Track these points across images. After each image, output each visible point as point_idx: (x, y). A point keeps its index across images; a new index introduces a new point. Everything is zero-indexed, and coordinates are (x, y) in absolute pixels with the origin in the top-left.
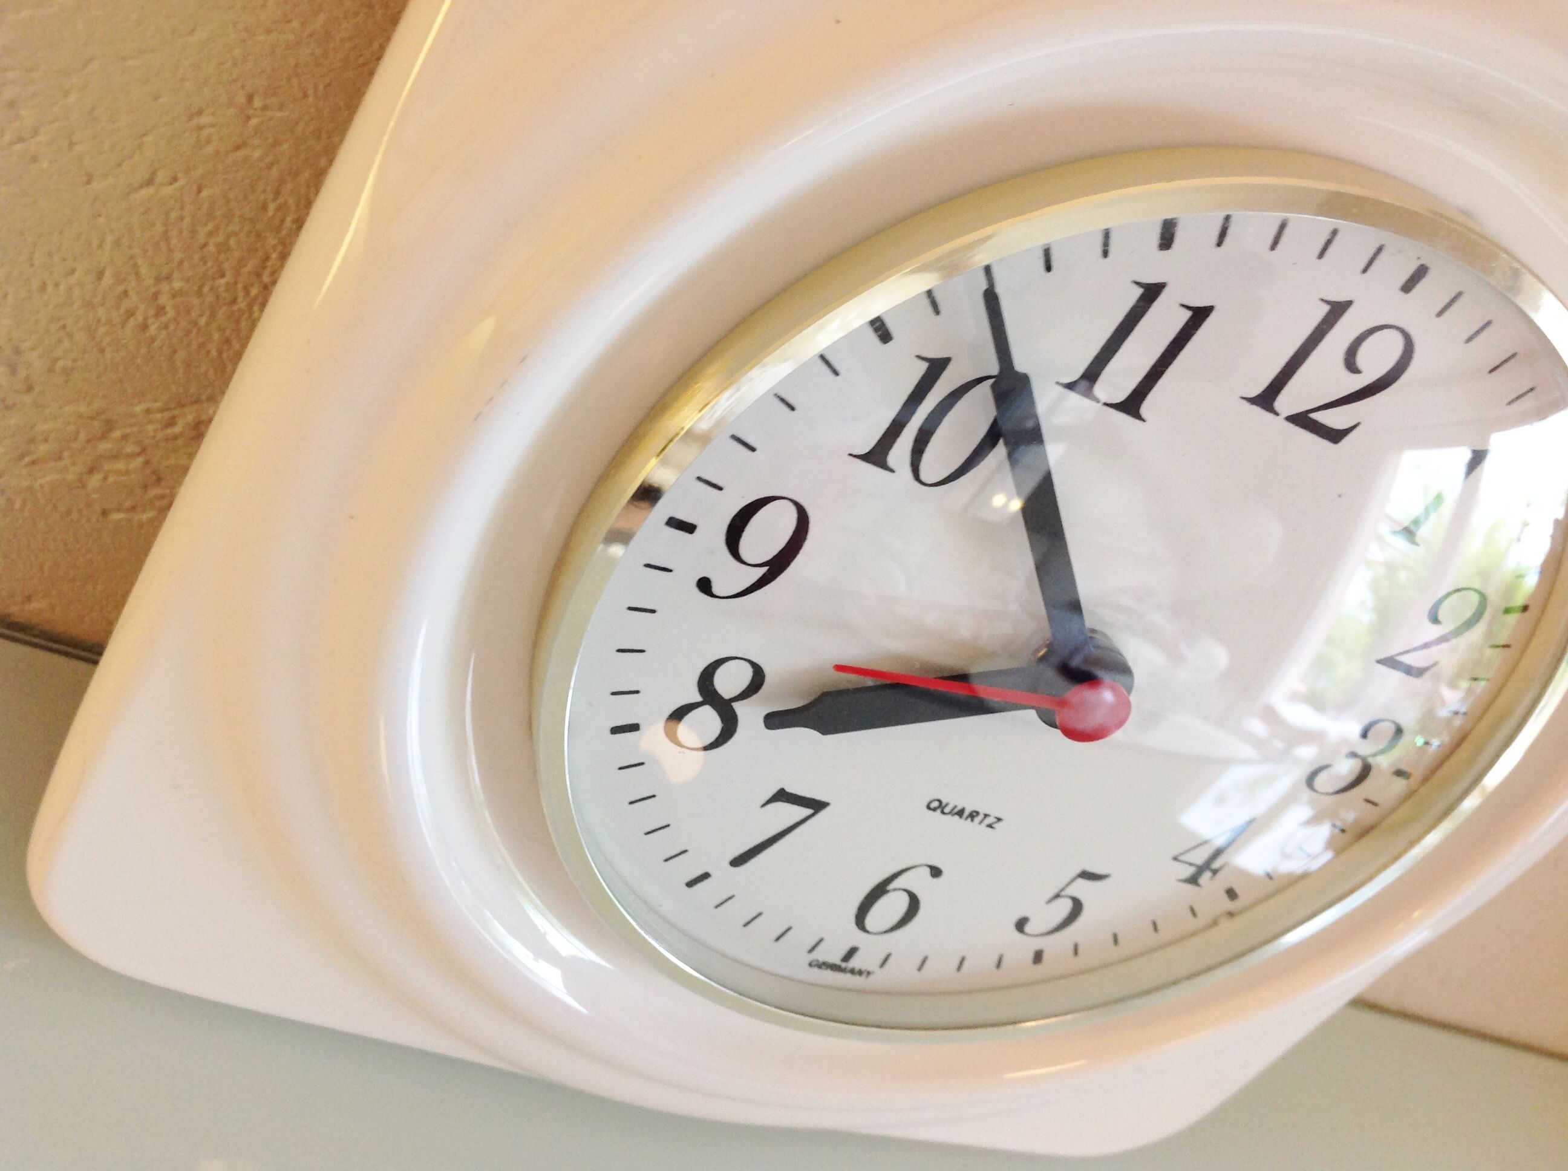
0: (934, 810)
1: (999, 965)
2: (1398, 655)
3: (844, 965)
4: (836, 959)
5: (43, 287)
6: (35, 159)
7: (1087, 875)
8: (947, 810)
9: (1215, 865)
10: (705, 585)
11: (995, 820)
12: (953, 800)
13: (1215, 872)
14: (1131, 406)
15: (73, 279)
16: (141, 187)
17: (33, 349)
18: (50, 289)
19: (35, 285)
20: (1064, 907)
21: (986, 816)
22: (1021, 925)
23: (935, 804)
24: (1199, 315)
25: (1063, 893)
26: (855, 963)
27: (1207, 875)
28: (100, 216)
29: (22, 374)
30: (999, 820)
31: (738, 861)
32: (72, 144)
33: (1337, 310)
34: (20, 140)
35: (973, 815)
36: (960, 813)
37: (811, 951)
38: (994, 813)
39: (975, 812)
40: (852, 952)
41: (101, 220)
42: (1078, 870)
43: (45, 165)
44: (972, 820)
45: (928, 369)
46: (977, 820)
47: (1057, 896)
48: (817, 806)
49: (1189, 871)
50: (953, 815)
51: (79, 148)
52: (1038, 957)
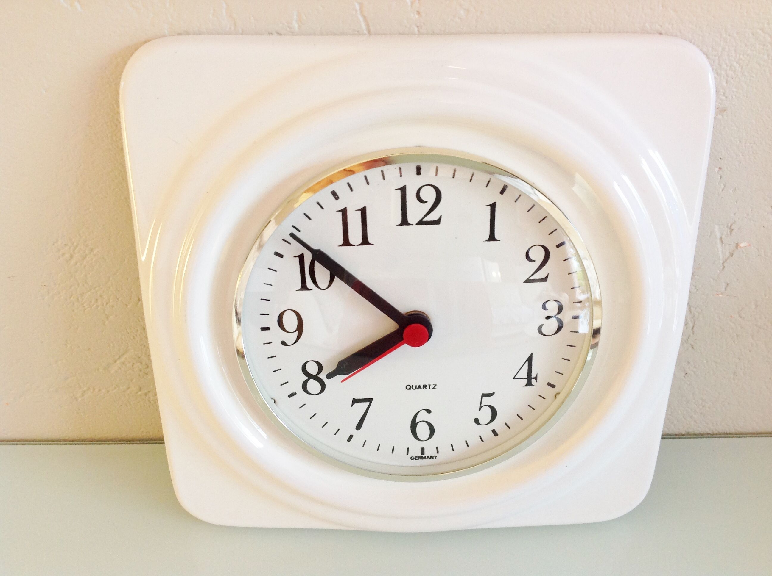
0: (410, 389)
1: (482, 440)
2: (529, 277)
3: (423, 456)
4: (419, 455)
5: (134, 338)
6: (113, 306)
7: (486, 395)
9: (533, 375)
10: (284, 343)
12: (414, 384)
13: (536, 378)
14: (365, 241)
15: (139, 332)
16: (138, 302)
17: (142, 355)
18: (136, 337)
19: (132, 337)
20: (488, 410)
21: (429, 385)
22: (477, 422)
23: (408, 387)
24: (363, 211)
25: (482, 405)
26: (427, 454)
27: (533, 381)
28: (134, 313)
29: (144, 363)
30: (435, 385)
31: (358, 427)
32: (118, 299)
33: (403, 190)
34: (107, 303)
35: (425, 387)
36: (419, 387)
37: (407, 454)
38: (432, 383)
39: (425, 385)
40: (423, 450)
41: (135, 314)
42: (481, 394)
43: (116, 307)
44: (426, 389)
45: (299, 259)
46: (428, 387)
47: (481, 407)
48: (369, 400)
49: (525, 382)
50: (418, 389)
51: (120, 299)
52: (495, 432)
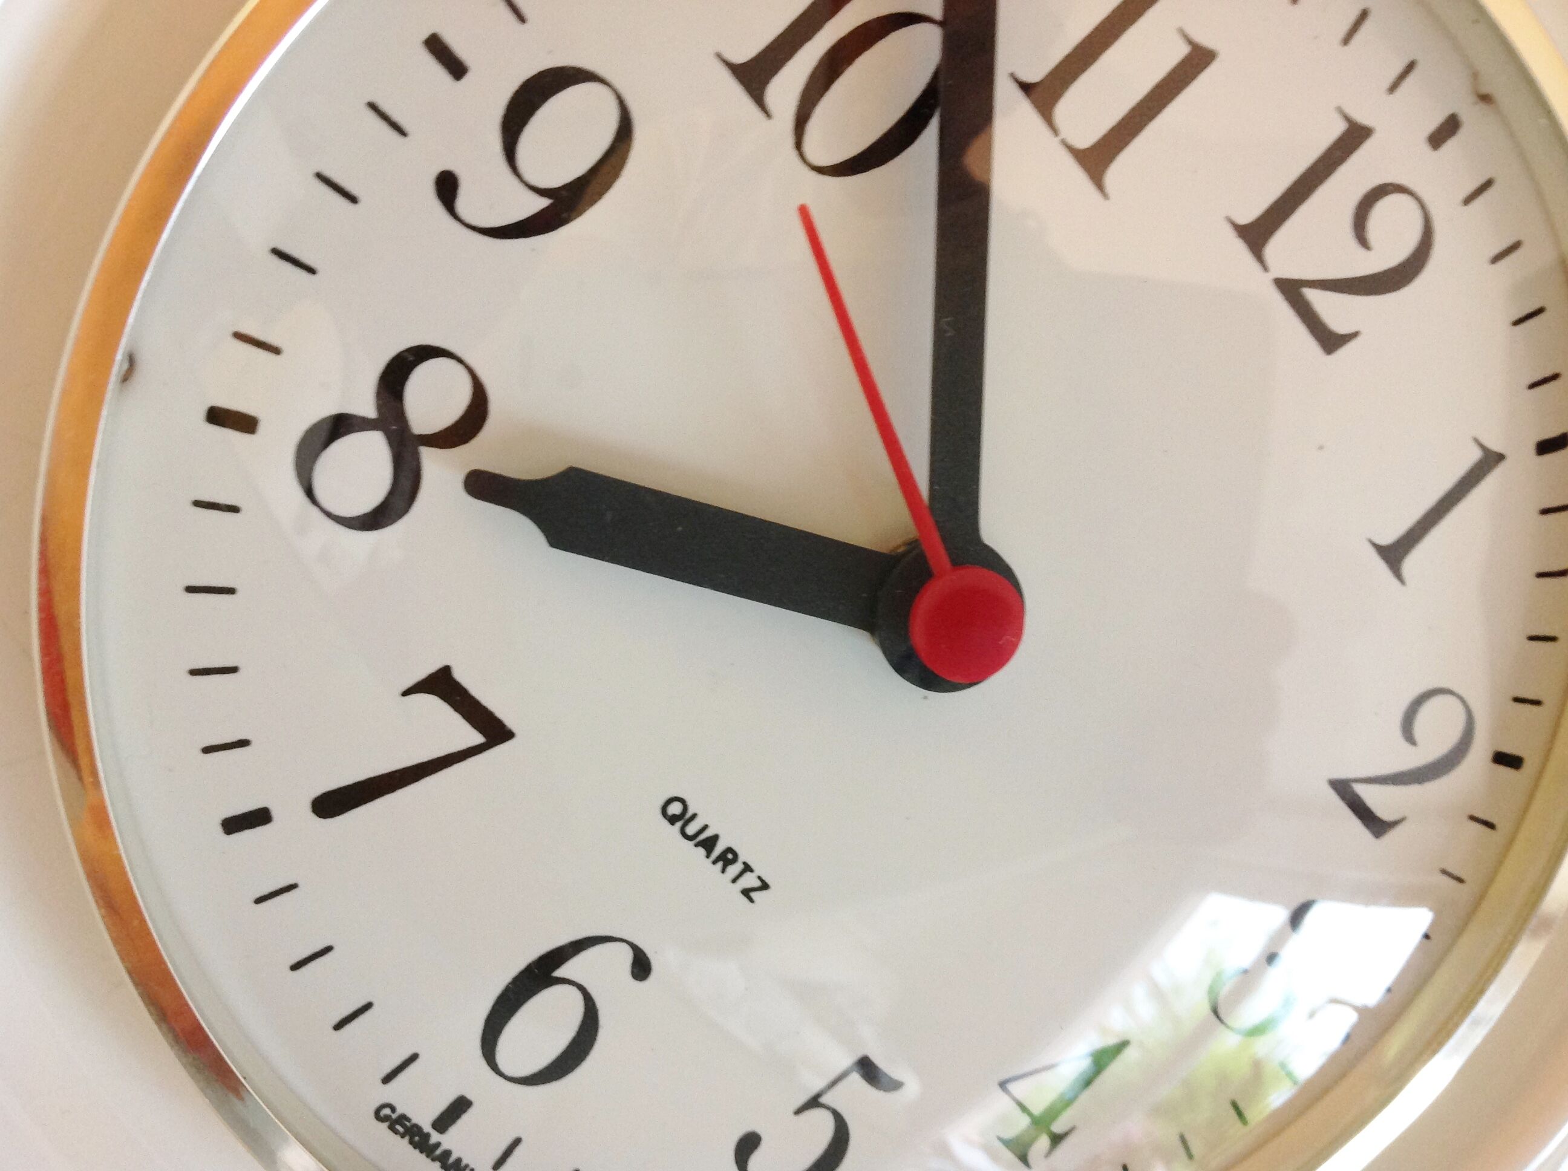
0: (672, 820)
2: (1354, 781)
3: (435, 1137)
4: (424, 1118)
7: (869, 1071)
8: (691, 829)
10: (447, 190)
11: (758, 884)
12: (706, 813)
13: (1056, 1141)
14: (1098, 158)
20: (820, 1133)
21: (747, 868)
22: (744, 1150)
23: (675, 809)
24: (1198, 59)
25: (824, 1099)
26: (455, 1138)
27: (1044, 1144)
30: (765, 886)
33: (1354, 137)
35: (728, 858)
36: (709, 844)
37: (390, 1076)
38: (763, 869)
39: (734, 852)
42: (858, 1054)
44: (723, 870)
46: (734, 870)
47: (814, 1103)
48: (494, 731)
49: (1019, 1124)
50: (697, 844)
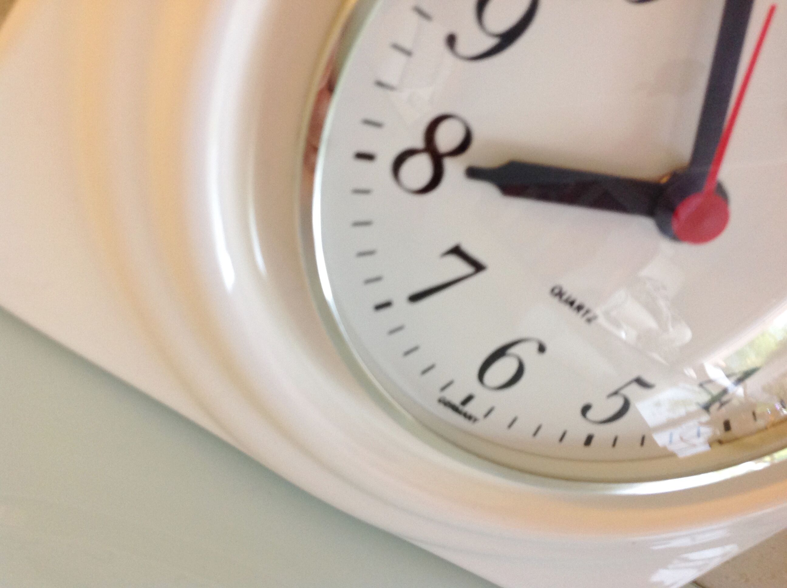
0: (555, 295)
1: (561, 439)
3: (461, 408)
4: (457, 400)
7: (640, 382)
8: (564, 298)
11: (593, 316)
12: (570, 291)
13: (722, 404)
20: (617, 404)
21: (588, 310)
22: (586, 409)
23: (557, 291)
25: (620, 392)
26: (469, 408)
27: (717, 405)
30: (596, 317)
31: (416, 298)
35: (579, 308)
36: (572, 303)
37: (443, 389)
38: (594, 310)
39: (582, 305)
40: (468, 399)
42: (634, 376)
44: (578, 312)
46: (582, 312)
47: (616, 393)
48: (478, 267)
49: (707, 399)
50: (566, 304)
52: (589, 440)
